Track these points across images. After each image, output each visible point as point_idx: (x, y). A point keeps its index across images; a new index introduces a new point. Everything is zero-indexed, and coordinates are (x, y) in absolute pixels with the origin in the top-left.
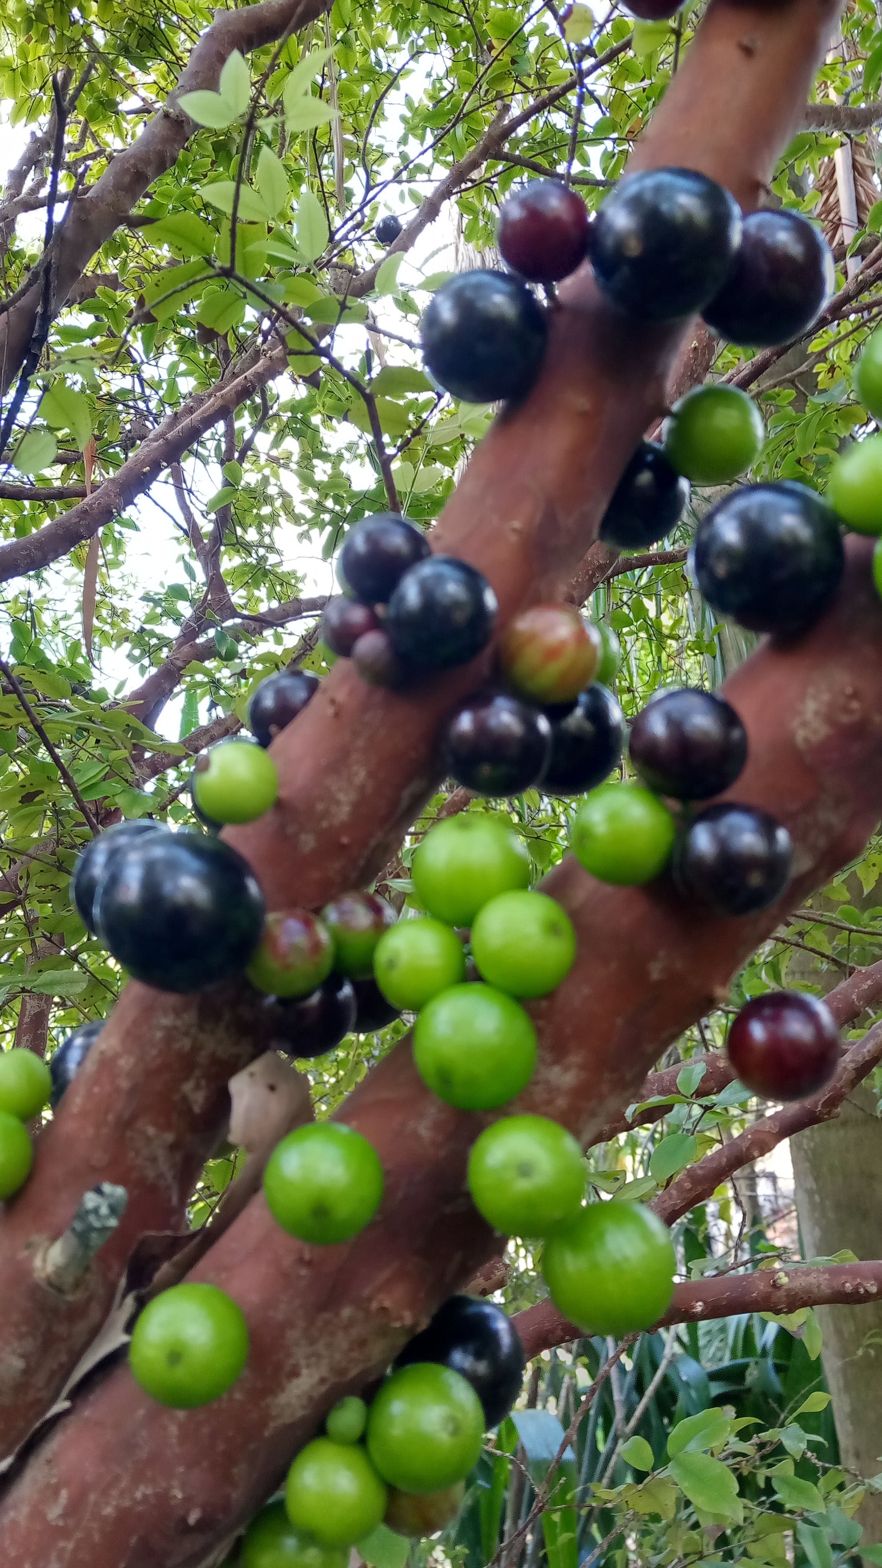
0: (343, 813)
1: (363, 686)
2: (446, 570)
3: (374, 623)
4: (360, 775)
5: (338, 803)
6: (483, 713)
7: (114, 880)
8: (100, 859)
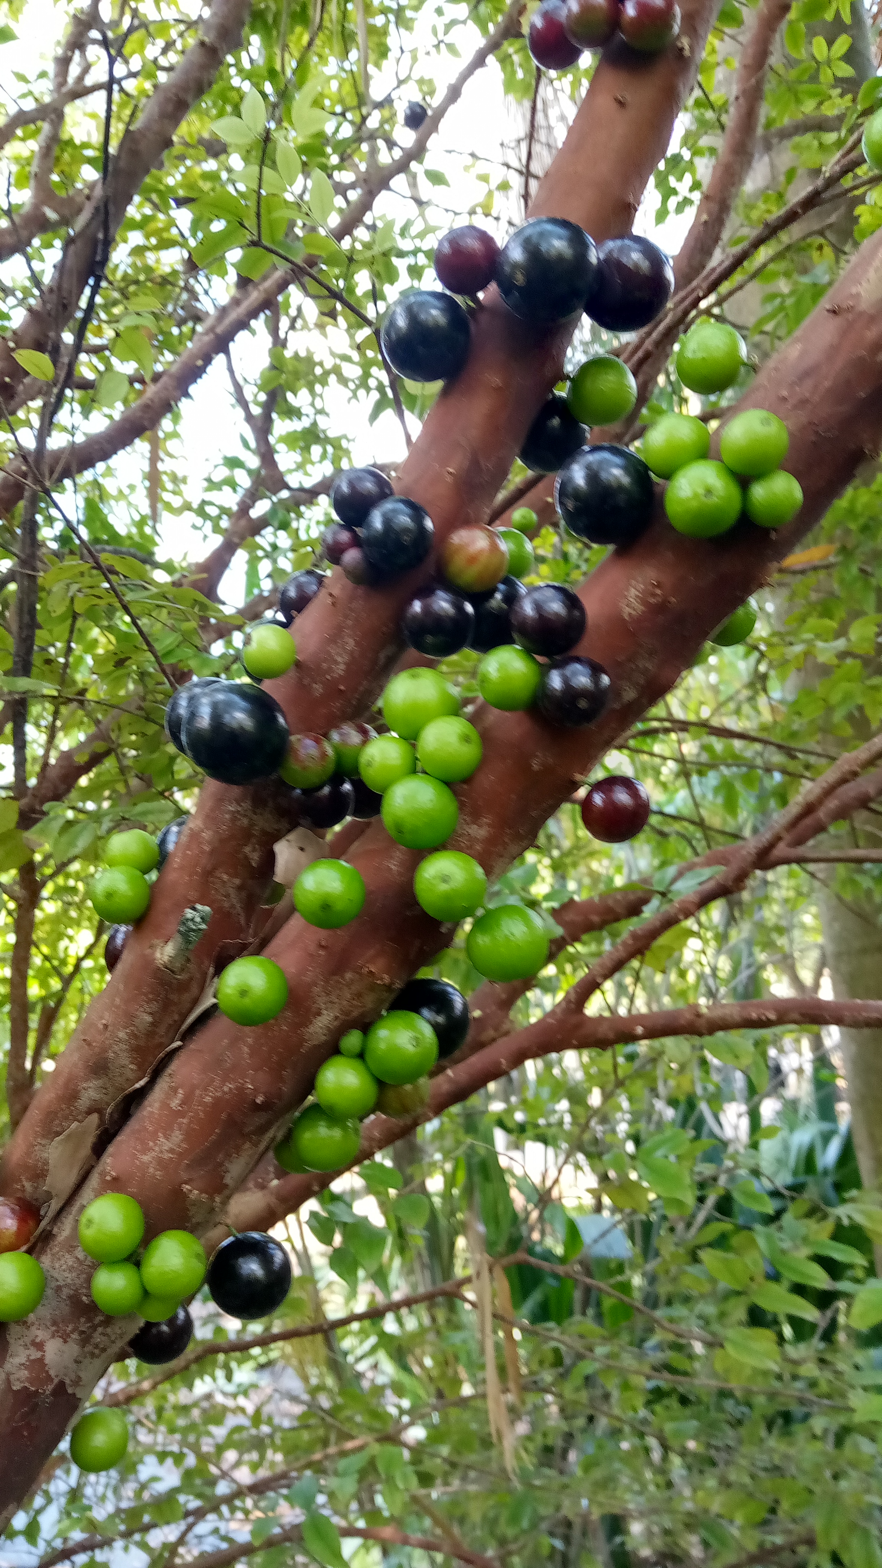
0: (340, 669)
1: (349, 584)
2: (401, 506)
3: (356, 542)
4: (350, 644)
5: (336, 663)
6: (429, 600)
7: (193, 714)
8: (183, 703)
